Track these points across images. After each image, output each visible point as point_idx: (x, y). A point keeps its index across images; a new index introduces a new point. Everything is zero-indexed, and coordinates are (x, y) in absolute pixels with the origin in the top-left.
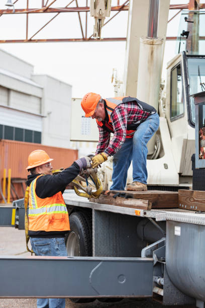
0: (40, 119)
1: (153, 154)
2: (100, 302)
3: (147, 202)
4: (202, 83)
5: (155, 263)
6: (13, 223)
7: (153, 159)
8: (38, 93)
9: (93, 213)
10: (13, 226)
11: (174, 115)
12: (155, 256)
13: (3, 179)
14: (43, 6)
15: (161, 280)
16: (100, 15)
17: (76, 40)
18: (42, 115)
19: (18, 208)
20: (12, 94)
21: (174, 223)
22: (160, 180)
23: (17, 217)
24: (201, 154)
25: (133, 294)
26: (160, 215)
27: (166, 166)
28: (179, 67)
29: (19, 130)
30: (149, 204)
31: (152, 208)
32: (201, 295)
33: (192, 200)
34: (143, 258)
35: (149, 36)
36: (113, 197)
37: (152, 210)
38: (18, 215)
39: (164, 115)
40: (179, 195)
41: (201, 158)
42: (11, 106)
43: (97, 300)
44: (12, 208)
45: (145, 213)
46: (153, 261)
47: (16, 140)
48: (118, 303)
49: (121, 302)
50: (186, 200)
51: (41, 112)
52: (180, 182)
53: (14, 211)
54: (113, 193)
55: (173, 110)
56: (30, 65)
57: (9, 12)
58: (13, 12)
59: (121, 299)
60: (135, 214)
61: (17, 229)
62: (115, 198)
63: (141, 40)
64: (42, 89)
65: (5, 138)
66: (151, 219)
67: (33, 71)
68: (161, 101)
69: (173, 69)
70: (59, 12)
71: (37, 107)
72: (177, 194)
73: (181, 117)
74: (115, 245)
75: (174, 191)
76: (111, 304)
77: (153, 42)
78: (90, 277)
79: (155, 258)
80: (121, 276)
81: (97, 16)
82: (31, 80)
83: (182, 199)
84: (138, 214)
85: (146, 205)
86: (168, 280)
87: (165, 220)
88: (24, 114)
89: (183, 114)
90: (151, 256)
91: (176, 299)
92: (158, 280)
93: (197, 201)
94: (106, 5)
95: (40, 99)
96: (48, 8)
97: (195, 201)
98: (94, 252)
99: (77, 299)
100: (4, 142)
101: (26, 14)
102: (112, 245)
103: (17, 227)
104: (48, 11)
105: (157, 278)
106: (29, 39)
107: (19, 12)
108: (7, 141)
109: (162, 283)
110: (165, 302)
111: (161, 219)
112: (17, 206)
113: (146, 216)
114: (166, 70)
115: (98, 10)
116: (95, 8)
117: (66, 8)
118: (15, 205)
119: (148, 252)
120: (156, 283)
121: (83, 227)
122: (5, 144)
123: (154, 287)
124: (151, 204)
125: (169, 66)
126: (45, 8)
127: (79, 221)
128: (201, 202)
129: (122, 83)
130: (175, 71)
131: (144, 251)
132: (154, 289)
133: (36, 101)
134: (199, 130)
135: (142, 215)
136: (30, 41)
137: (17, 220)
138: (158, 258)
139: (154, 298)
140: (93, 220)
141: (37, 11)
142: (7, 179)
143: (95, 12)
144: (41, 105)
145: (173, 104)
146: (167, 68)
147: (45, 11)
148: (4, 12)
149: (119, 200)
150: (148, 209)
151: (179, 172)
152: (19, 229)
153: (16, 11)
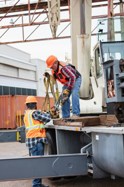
0: (35, 82)
1: (88, 97)
2: (65, 179)
3: (81, 123)
4: (111, 56)
5: (88, 156)
6: (18, 140)
7: (89, 99)
8: (34, 69)
9: (56, 131)
10: (18, 141)
11: (98, 75)
12: (87, 152)
13: (17, 117)
14: (30, 22)
15: (91, 165)
16: (55, 24)
17: (50, 39)
18: (37, 80)
19: (20, 132)
20: (20, 70)
21: (95, 133)
22: (92, 111)
23: (20, 136)
24: (109, 95)
25: (77, 174)
26: (88, 130)
27: (95, 103)
28: (98, 49)
29: (24, 90)
30: (83, 124)
31: (85, 126)
32: (112, 172)
33: (107, 120)
34: (82, 154)
35: (81, 33)
36: (65, 122)
37: (85, 127)
38: (20, 135)
39: (93, 75)
40: (100, 118)
41: (109, 97)
42: (20, 77)
43: (62, 178)
44: (17, 132)
45: (81, 129)
46: (86, 155)
47: (23, 95)
48: (74, 179)
49: (76, 178)
50: (103, 120)
51: (36, 79)
52: (103, 111)
53: (18, 133)
54: (65, 119)
55: (98, 72)
56: (28, 54)
57: (12, 26)
58: (14, 26)
59: (75, 177)
60: (76, 130)
61: (20, 143)
62: (66, 122)
63: (77, 36)
64: (36, 66)
65: (17, 94)
66: (84, 132)
67: (30, 57)
68: (92, 68)
69: (96, 51)
70: (40, 24)
71: (34, 76)
72: (99, 118)
73: (101, 76)
74: (69, 147)
75: (97, 116)
76: (71, 180)
77: (83, 37)
78: (53, 166)
79: (87, 153)
80: (70, 164)
81: (53, 25)
82: (30, 62)
83: (102, 120)
84: (78, 130)
85: (81, 125)
86: (95, 164)
87: (91, 132)
88: (31, 82)
89: (102, 74)
90: (85, 152)
91: (100, 175)
92: (90, 165)
93: (109, 120)
94: (58, 19)
95: (35, 72)
96: (33, 23)
97: (108, 120)
98: (58, 152)
99: (51, 178)
100: (16, 96)
101: (22, 27)
102: (67, 148)
103: (20, 141)
104: (33, 24)
105: (89, 164)
106: (25, 40)
107: (17, 26)
108: (18, 96)
109: (92, 166)
110: (94, 177)
111: (89, 132)
112: (19, 130)
113: (82, 131)
114: (93, 51)
115: (53, 22)
116: (52, 21)
117: (43, 22)
118: (18, 130)
119: (84, 150)
120: (89, 166)
121: (52, 139)
122: (16, 97)
123: (88, 169)
124: (84, 124)
125: (94, 49)
126: (31, 23)
127: (50, 136)
128: (111, 121)
129: (70, 60)
130: (97, 52)
131: (82, 150)
132: (88, 170)
133: (33, 73)
134: (107, 82)
135: (79, 130)
136: (25, 41)
137: (20, 138)
138: (89, 153)
139: (88, 175)
140: (56, 135)
141: (27, 25)
142: (19, 116)
143: (52, 23)
144: (36, 75)
145: (97, 69)
146: (93, 50)
147: (31, 25)
148: (9, 27)
149: (68, 123)
150: (83, 127)
151: (102, 106)
152: (21, 143)
153: (16, 26)
